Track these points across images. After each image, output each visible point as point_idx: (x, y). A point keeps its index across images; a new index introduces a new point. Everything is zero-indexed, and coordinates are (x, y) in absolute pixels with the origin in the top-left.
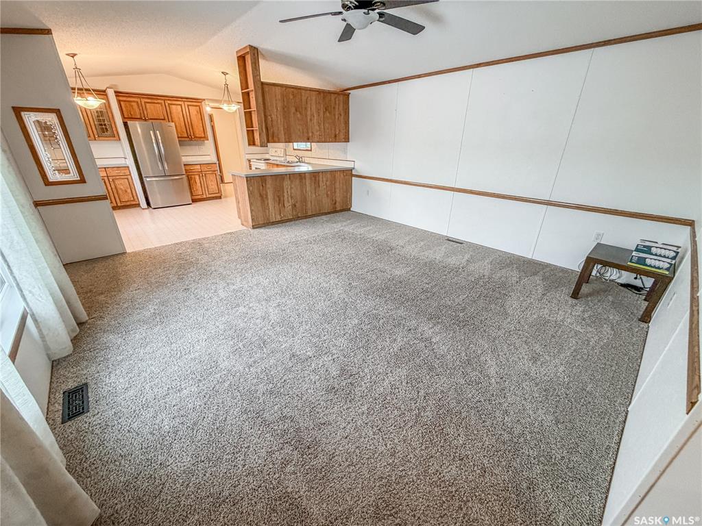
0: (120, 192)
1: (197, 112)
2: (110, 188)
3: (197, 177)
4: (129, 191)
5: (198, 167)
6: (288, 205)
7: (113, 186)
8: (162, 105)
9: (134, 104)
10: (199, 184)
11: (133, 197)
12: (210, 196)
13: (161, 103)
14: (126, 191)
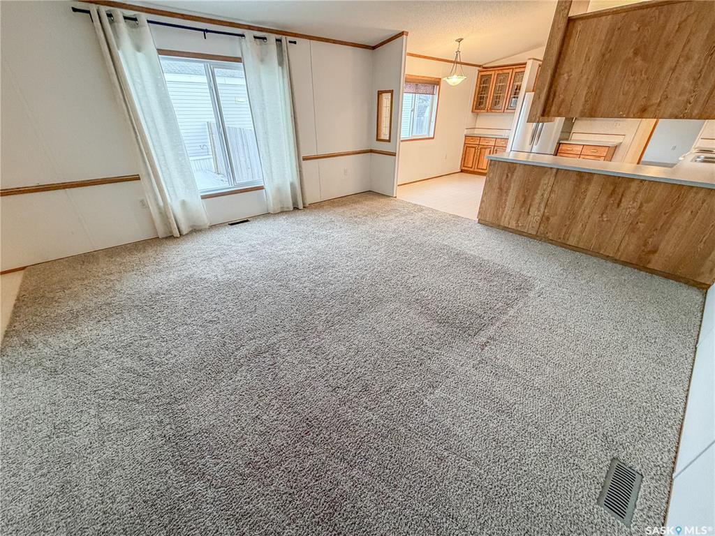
6: (535, 214)
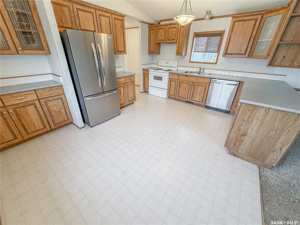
0: (54, 114)
2: (42, 112)
4: (63, 111)
5: (123, 79)
7: (45, 110)
8: (93, 15)
9: (66, 9)
10: (122, 95)
11: (67, 116)
12: (129, 103)
13: (92, 13)
14: (60, 112)
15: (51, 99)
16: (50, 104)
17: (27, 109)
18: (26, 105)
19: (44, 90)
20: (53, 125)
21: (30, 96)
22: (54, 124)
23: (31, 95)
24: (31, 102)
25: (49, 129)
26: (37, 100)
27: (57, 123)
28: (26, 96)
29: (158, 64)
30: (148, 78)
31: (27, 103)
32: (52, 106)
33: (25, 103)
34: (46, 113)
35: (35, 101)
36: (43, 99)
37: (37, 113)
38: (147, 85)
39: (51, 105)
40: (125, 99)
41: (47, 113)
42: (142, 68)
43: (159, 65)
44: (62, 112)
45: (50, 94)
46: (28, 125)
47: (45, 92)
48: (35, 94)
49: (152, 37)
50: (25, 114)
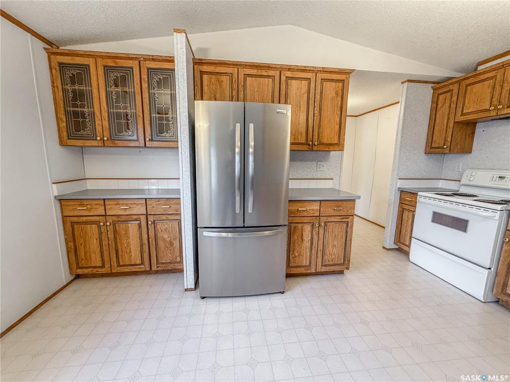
0: (161, 244)
1: (337, 94)
2: (145, 236)
3: (307, 228)
5: (316, 207)
7: (152, 234)
8: (274, 81)
9: (225, 79)
10: (307, 244)
12: (324, 269)
13: (273, 77)
14: (171, 244)
15: (164, 217)
16: (160, 226)
17: (128, 226)
18: (128, 219)
19: (159, 201)
20: (155, 264)
21: (138, 207)
22: (157, 262)
23: (140, 206)
24: (135, 217)
25: (148, 269)
26: (144, 216)
27: (163, 263)
28: (131, 206)
29: (460, 181)
30: (413, 216)
31: (131, 216)
32: (162, 231)
33: (129, 216)
34: (150, 240)
35: (141, 216)
36: (152, 216)
37: (138, 236)
38: (409, 233)
39: (160, 228)
40: (313, 257)
41: (152, 240)
42: (398, 186)
43: (462, 182)
44: (175, 245)
45: (165, 209)
46: (122, 252)
47: (158, 204)
48: (145, 205)
49: (443, 111)
50: (124, 232)
